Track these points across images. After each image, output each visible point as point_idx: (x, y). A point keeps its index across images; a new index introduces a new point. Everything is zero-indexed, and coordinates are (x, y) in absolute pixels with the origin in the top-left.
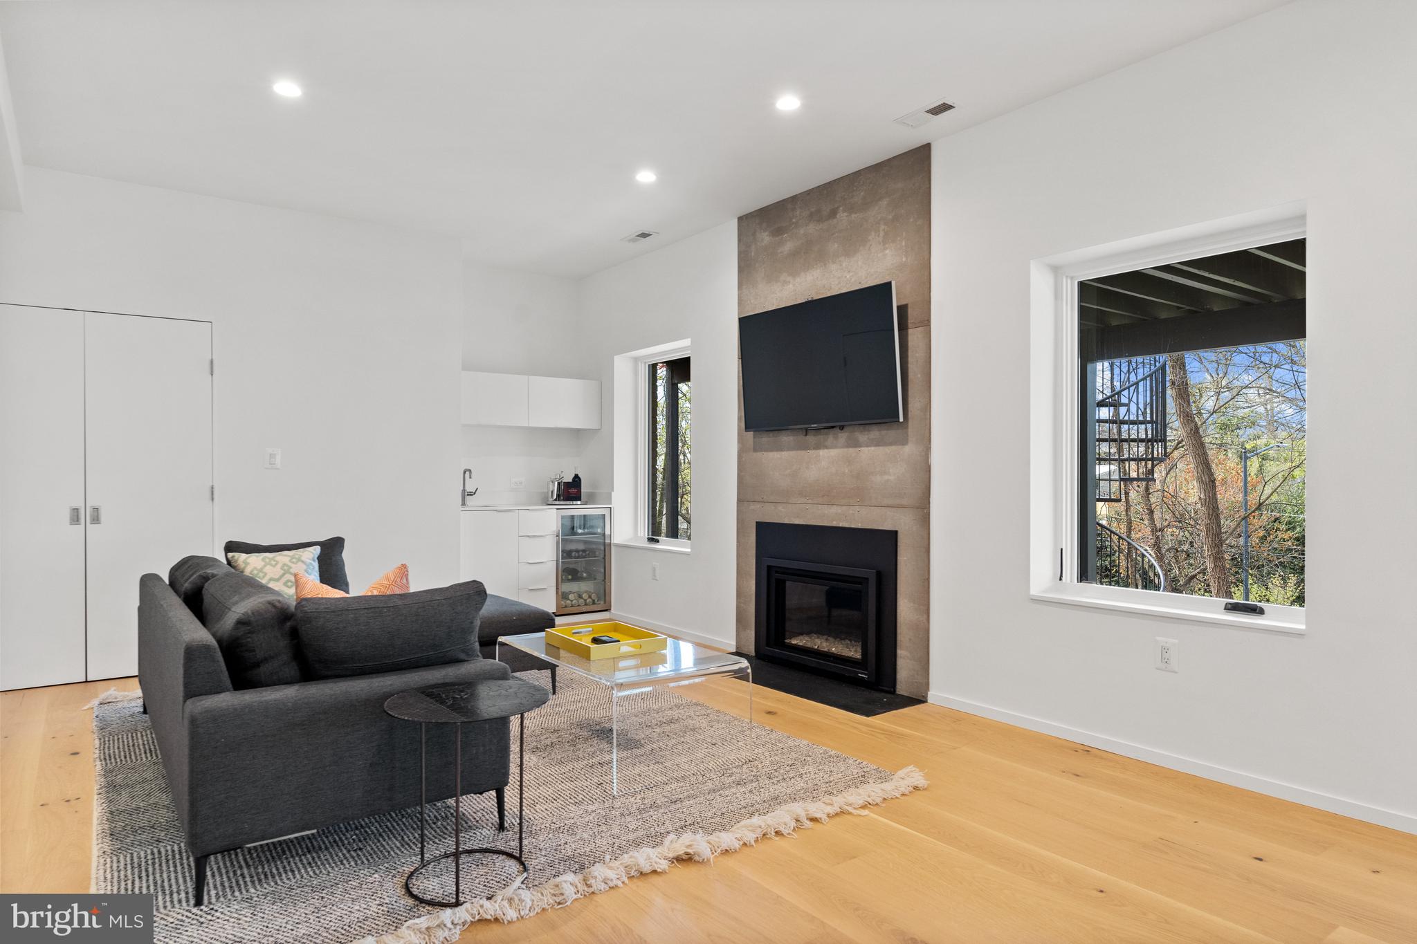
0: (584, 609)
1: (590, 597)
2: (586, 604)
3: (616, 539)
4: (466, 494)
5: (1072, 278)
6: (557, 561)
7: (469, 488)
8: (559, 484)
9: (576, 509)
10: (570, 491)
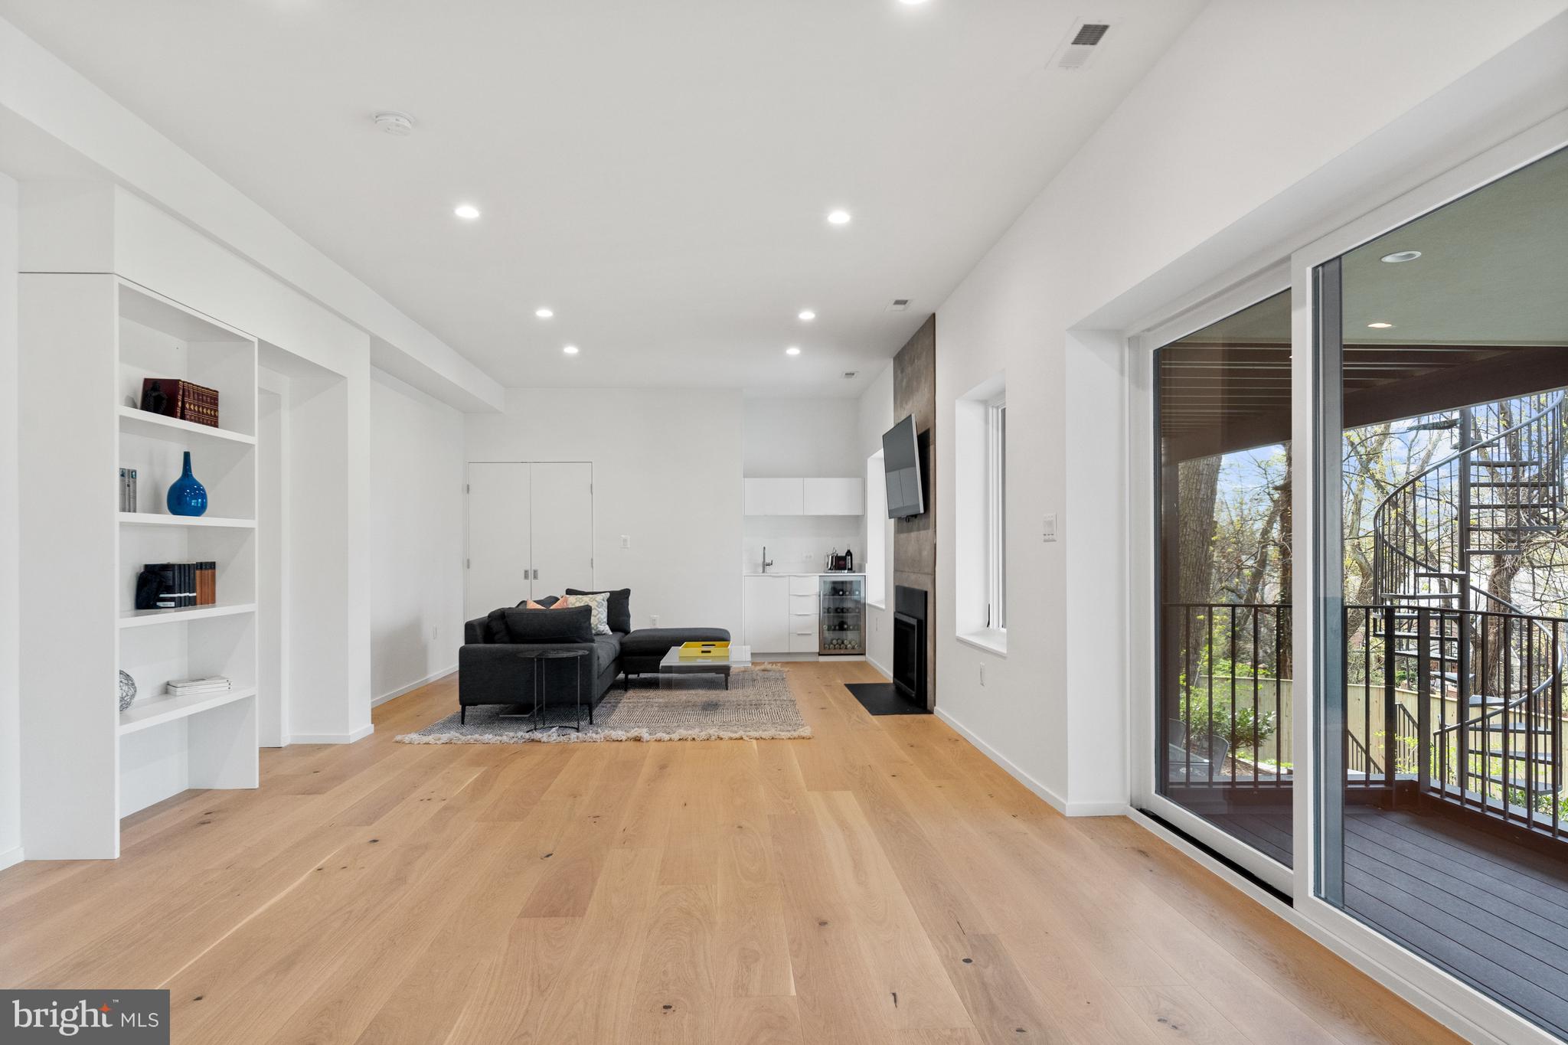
0: (833, 652)
1: (850, 643)
2: (846, 648)
3: (868, 601)
4: (766, 565)
5: (998, 408)
6: (820, 614)
7: (768, 561)
8: (832, 557)
9: (843, 576)
10: (840, 562)
